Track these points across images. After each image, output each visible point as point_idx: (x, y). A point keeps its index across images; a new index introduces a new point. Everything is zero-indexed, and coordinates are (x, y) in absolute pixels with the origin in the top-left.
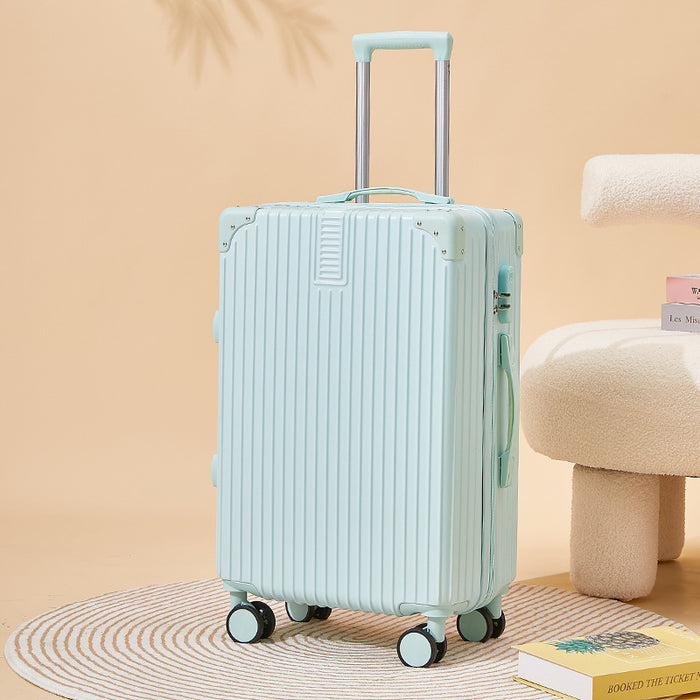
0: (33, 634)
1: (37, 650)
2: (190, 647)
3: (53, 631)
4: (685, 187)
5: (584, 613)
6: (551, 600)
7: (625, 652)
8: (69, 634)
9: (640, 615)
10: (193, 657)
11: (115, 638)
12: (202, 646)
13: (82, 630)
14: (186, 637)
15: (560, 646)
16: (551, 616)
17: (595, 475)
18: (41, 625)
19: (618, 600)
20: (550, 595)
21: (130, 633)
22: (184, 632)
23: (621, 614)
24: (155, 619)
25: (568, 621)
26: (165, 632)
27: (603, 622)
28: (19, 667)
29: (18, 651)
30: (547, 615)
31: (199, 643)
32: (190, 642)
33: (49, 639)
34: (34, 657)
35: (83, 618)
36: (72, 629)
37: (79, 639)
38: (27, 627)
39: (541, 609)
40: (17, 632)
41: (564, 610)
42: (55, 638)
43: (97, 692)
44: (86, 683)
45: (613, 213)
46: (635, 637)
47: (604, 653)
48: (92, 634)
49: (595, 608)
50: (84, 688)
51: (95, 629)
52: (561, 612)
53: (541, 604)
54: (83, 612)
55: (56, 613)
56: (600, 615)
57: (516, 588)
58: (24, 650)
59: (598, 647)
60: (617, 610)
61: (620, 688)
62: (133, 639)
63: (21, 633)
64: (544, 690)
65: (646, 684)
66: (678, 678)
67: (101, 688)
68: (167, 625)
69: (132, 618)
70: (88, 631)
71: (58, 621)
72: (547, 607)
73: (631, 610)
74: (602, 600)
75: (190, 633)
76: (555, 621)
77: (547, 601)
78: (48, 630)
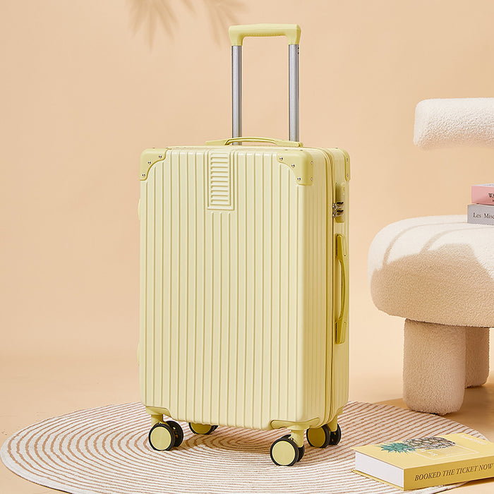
0: (21, 440)
1: (23, 451)
2: (129, 448)
3: (36, 437)
4: (486, 121)
5: (410, 424)
6: (388, 415)
7: (430, 452)
8: (47, 440)
9: (449, 425)
10: (130, 455)
11: (78, 442)
12: (138, 448)
13: (56, 437)
14: (128, 442)
15: (385, 448)
16: (387, 426)
17: (419, 326)
18: (28, 433)
19: (437, 414)
20: (389, 411)
21: (89, 438)
22: (127, 438)
23: (436, 425)
24: (108, 429)
25: (398, 429)
26: (114, 438)
27: (423, 430)
28: (9, 462)
29: (9, 452)
30: (384, 425)
31: (136, 445)
32: (129, 445)
33: (32, 443)
34: (21, 456)
35: (58, 428)
36: (49, 436)
37: (53, 443)
38: (18, 435)
39: (380, 421)
40: (10, 438)
41: (396, 422)
42: (36, 442)
43: (60, 480)
44: (53, 474)
45: (436, 140)
46: (439, 441)
47: (414, 452)
48: (63, 439)
49: (419, 420)
50: (51, 477)
51: (65, 436)
52: (394, 423)
53: (381, 417)
54: (58, 424)
55: (40, 425)
56: (421, 425)
57: (366, 406)
58: (14, 451)
59: (411, 449)
60: (433, 422)
61: (424, 477)
62: (91, 443)
63: (13, 439)
64: (371, 478)
65: (442, 474)
66: (465, 470)
67: (63, 478)
68: (116, 433)
69: (92, 428)
70: (60, 438)
71: (41, 431)
72: (384, 419)
73: (444, 421)
74: (424, 414)
75: (131, 439)
76: (388, 429)
77: (386, 415)
78: (32, 437)
